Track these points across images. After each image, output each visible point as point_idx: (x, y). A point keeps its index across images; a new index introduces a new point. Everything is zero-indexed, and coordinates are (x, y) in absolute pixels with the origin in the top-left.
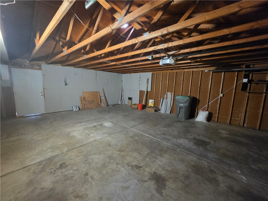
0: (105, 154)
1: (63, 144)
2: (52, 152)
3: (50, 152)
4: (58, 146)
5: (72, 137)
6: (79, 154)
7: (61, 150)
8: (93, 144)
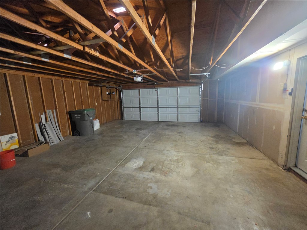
0: (186, 143)
1: (207, 162)
2: (218, 159)
3: (220, 160)
4: (213, 162)
5: (194, 167)
6: (200, 149)
7: (211, 158)
8: (184, 150)
